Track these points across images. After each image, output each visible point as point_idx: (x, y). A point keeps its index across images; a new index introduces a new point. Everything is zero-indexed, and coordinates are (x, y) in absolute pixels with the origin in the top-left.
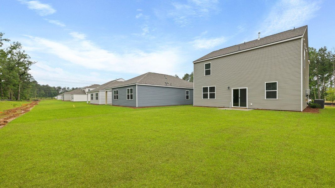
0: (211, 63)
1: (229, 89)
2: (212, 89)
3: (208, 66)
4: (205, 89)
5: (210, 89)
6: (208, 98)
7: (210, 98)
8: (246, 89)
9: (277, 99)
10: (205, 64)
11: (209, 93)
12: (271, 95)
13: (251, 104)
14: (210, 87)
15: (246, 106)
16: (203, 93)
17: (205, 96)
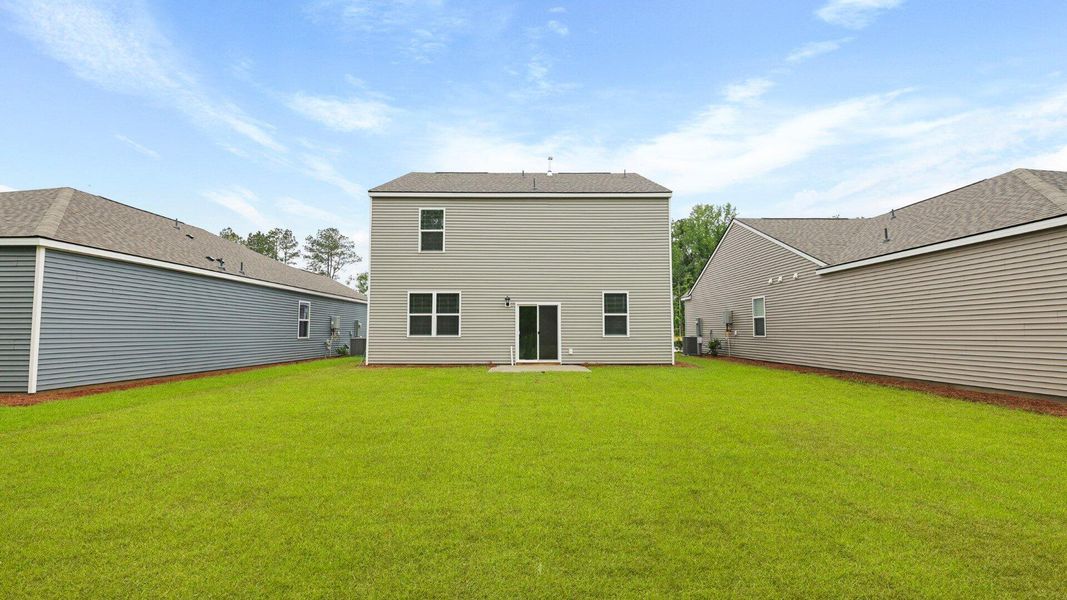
0: (444, 209)
1: (508, 304)
2: (449, 302)
3: (431, 219)
4: (420, 302)
5: (438, 301)
6: (430, 333)
7: (438, 333)
8: (555, 307)
9: (628, 335)
10: (421, 209)
11: (434, 315)
12: (615, 326)
13: (571, 352)
14: (438, 295)
15: (556, 358)
16: (409, 314)
17: (420, 327)
